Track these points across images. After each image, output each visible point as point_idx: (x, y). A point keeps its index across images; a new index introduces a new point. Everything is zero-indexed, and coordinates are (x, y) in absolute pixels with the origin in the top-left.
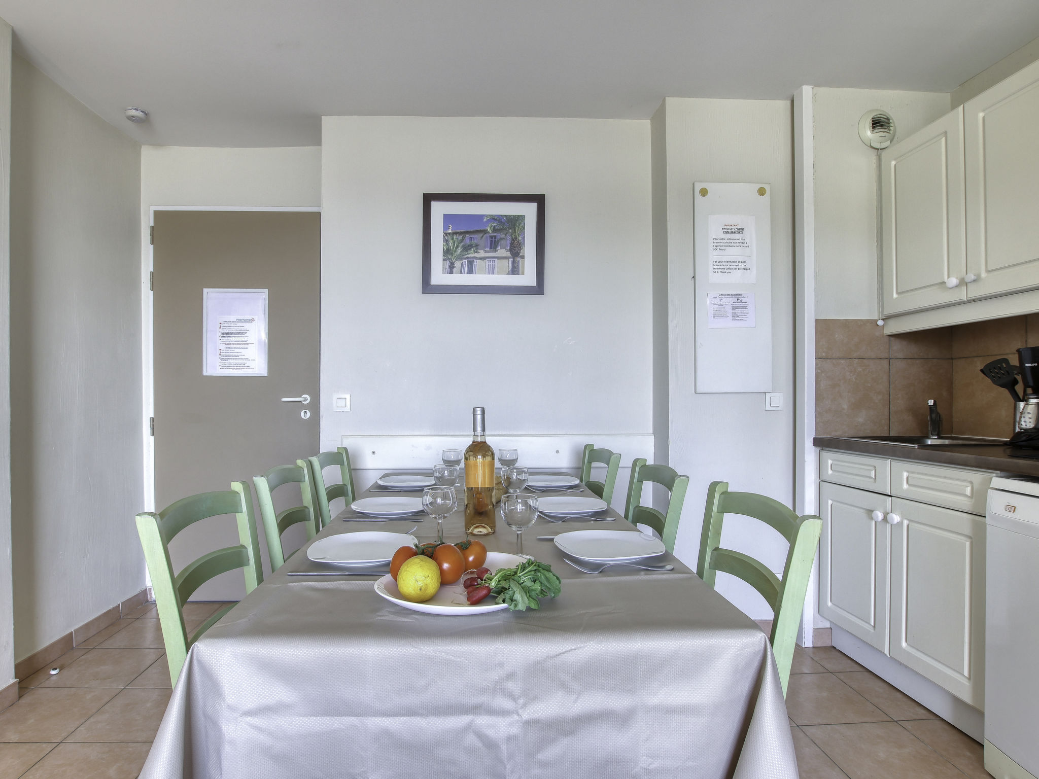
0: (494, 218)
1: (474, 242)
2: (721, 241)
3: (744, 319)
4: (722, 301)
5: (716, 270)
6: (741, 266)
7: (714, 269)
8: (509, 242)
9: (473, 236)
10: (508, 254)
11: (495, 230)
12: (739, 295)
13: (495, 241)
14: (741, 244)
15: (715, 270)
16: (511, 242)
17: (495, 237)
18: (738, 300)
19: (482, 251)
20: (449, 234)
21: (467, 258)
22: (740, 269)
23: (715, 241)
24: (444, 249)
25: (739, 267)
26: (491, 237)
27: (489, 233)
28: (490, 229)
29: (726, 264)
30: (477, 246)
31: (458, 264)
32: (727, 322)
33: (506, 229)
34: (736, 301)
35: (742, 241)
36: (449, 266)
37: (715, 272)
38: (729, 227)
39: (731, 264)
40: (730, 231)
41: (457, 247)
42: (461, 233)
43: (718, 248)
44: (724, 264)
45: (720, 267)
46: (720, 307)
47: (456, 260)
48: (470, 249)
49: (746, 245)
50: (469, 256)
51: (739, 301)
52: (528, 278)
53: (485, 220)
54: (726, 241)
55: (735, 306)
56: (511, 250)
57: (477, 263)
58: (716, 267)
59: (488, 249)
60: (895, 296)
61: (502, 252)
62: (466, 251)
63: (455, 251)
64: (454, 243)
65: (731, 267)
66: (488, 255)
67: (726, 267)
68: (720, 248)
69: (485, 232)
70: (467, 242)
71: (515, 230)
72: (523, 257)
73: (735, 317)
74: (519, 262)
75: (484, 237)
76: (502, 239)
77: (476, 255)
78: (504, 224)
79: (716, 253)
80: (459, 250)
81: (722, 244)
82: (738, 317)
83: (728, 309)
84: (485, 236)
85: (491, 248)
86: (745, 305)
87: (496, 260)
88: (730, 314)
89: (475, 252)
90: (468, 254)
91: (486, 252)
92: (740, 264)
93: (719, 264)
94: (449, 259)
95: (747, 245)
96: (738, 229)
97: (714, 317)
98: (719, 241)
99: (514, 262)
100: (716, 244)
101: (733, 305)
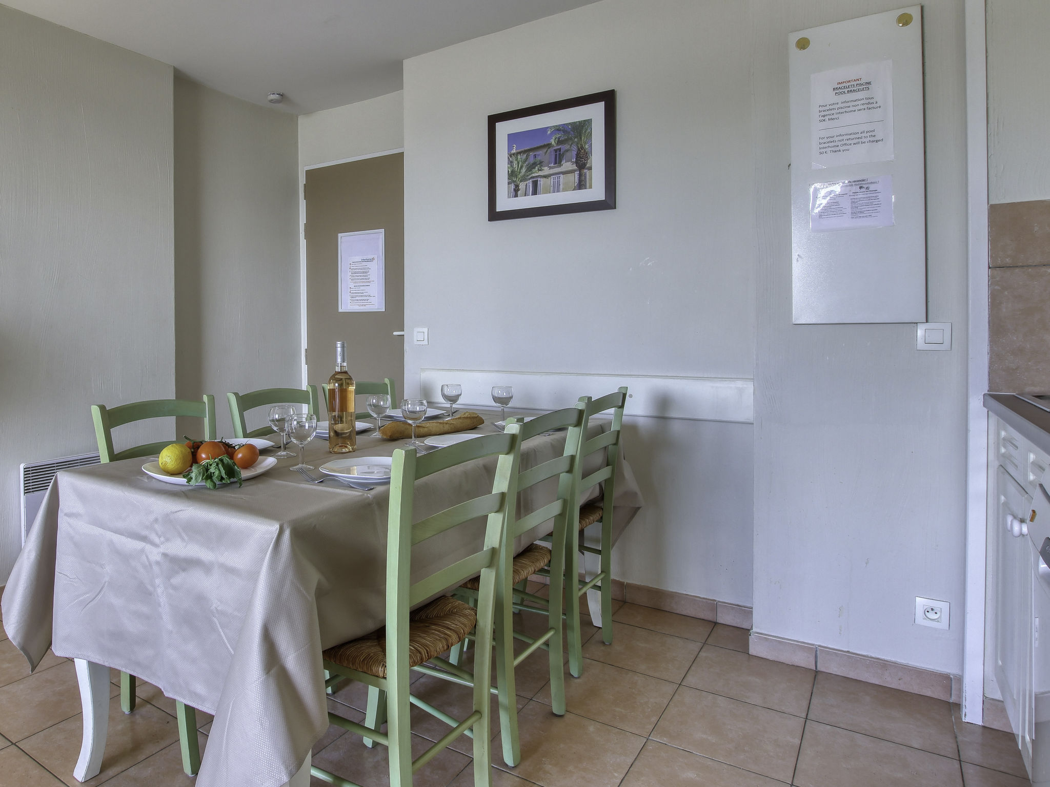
0: (558, 129)
1: (538, 159)
2: (831, 107)
3: (873, 215)
5: (824, 150)
6: (867, 137)
7: (820, 148)
8: (574, 153)
9: (537, 153)
10: (575, 167)
11: (559, 142)
12: (863, 180)
13: (560, 154)
14: (865, 106)
15: (822, 150)
16: (577, 153)
17: (560, 150)
18: (861, 188)
19: (546, 168)
20: (514, 154)
21: (531, 178)
22: (864, 142)
23: (821, 109)
24: (508, 172)
25: (863, 140)
26: (556, 151)
27: (553, 146)
28: (555, 142)
29: (841, 138)
30: (541, 163)
31: (522, 186)
32: (842, 222)
33: (571, 139)
34: (858, 190)
35: (868, 101)
36: (514, 190)
37: (821, 153)
38: (844, 84)
39: (849, 137)
40: (846, 90)
41: (522, 167)
42: (525, 152)
43: (827, 118)
44: (836, 139)
45: (832, 144)
47: (521, 181)
48: (534, 168)
49: (875, 105)
50: (534, 175)
51: (862, 190)
52: (596, 192)
53: (549, 132)
54: (840, 105)
55: (856, 197)
56: (577, 163)
57: (541, 182)
58: (823, 145)
59: (552, 165)
61: (567, 165)
62: (530, 171)
63: (520, 172)
64: (518, 163)
65: (850, 142)
66: (552, 171)
67: (839, 143)
68: (830, 117)
69: (549, 146)
70: (531, 160)
71: (581, 138)
72: (590, 168)
73: (856, 213)
74: (585, 174)
75: (548, 152)
76: (567, 151)
77: (541, 173)
78: (569, 133)
79: (823, 125)
80: (524, 170)
81: (832, 112)
82: (861, 212)
83: (846, 203)
84: (549, 150)
85: (555, 163)
86: (875, 195)
87: (562, 176)
88: (848, 210)
89: (539, 170)
90: (532, 173)
91: (551, 168)
92: (863, 135)
93: (829, 140)
94: (514, 182)
95: (878, 105)
96: (861, 85)
97: (820, 216)
98: (828, 108)
99: (580, 175)
100: (823, 113)
101: (852, 197)
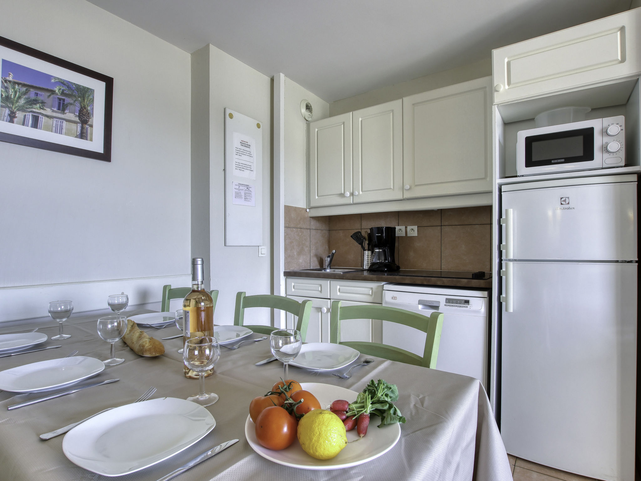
0: (62, 83)
1: (40, 98)
2: (240, 150)
3: (250, 201)
4: (240, 188)
5: (237, 168)
6: (249, 168)
8: (78, 109)
9: (39, 92)
10: (77, 119)
11: (63, 93)
12: (248, 185)
13: (63, 104)
14: (249, 155)
16: (80, 109)
17: (64, 100)
18: (247, 188)
19: (49, 110)
20: (10, 81)
21: (31, 112)
22: (248, 170)
23: (236, 149)
24: (2, 95)
26: (60, 99)
27: (57, 94)
28: (58, 91)
29: (242, 165)
30: (43, 103)
31: (20, 115)
32: (241, 201)
33: (75, 96)
34: (246, 189)
35: (250, 153)
36: (9, 115)
37: (236, 169)
38: (244, 142)
39: (244, 165)
40: (244, 145)
41: (19, 98)
42: (24, 85)
43: (238, 154)
45: (239, 166)
46: (238, 191)
47: (18, 110)
48: (35, 104)
49: (251, 155)
50: (34, 110)
51: (248, 189)
52: (97, 145)
53: (53, 81)
54: (242, 151)
55: (246, 192)
56: (79, 117)
57: (43, 120)
58: (236, 166)
59: (55, 109)
60: (317, 197)
61: (69, 115)
62: (31, 105)
63: (17, 101)
64: (16, 92)
65: (244, 168)
66: (54, 114)
67: (242, 167)
68: (239, 154)
69: (53, 92)
70: (33, 97)
71: (84, 100)
72: (91, 126)
73: (245, 199)
74: (87, 129)
75: (51, 97)
76: (71, 104)
77: (42, 111)
78: (73, 91)
79: (237, 157)
80: (22, 101)
81: (240, 152)
82: (247, 199)
83: (243, 193)
84: (52, 96)
85: (59, 109)
86: (251, 193)
87: (65, 122)
88: (243, 197)
89: (40, 108)
90: (32, 108)
91: (53, 111)
92: (248, 166)
93: (239, 164)
94: (9, 107)
96: (248, 145)
97: (235, 197)
98: (238, 150)
99: (82, 128)
101: (245, 192)
